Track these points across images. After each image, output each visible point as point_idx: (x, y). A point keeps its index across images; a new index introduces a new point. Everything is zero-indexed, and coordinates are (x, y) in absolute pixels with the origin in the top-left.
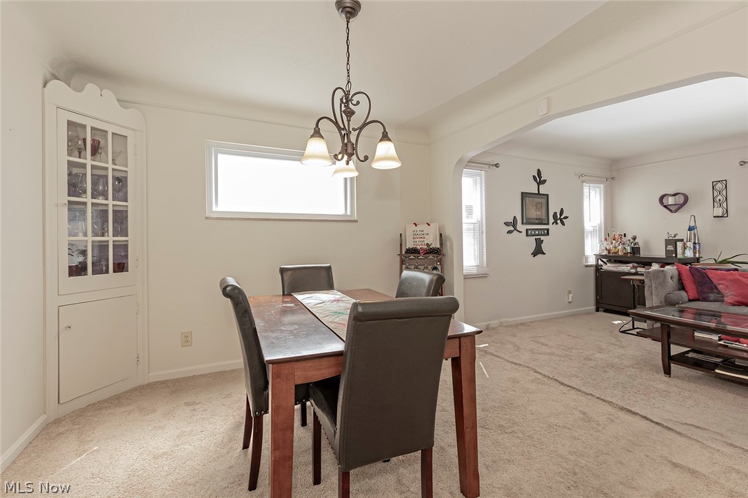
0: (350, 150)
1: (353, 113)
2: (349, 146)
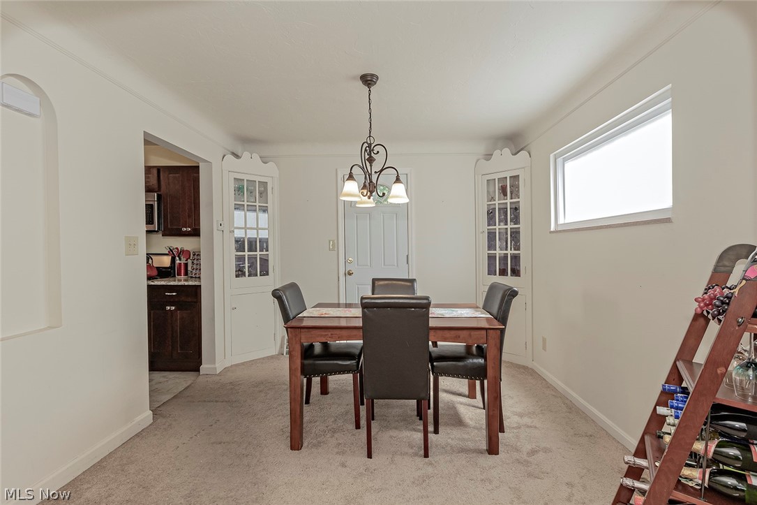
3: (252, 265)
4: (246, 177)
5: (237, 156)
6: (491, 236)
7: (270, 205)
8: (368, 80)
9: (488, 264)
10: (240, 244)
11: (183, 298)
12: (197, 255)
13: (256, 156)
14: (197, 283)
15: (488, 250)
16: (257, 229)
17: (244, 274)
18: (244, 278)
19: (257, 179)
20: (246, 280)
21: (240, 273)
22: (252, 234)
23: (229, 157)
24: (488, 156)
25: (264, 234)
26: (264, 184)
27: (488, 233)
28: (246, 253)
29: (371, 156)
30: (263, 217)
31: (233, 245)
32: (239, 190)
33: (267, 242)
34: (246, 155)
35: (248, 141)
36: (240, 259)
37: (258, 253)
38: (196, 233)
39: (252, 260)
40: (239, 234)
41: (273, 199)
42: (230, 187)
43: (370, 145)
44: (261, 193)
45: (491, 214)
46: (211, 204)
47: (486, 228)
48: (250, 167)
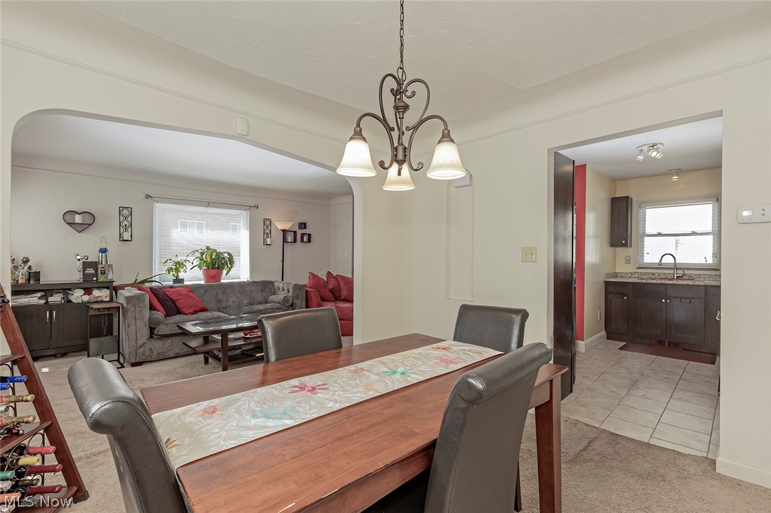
0: (400, 157)
1: (406, 107)
2: (400, 150)
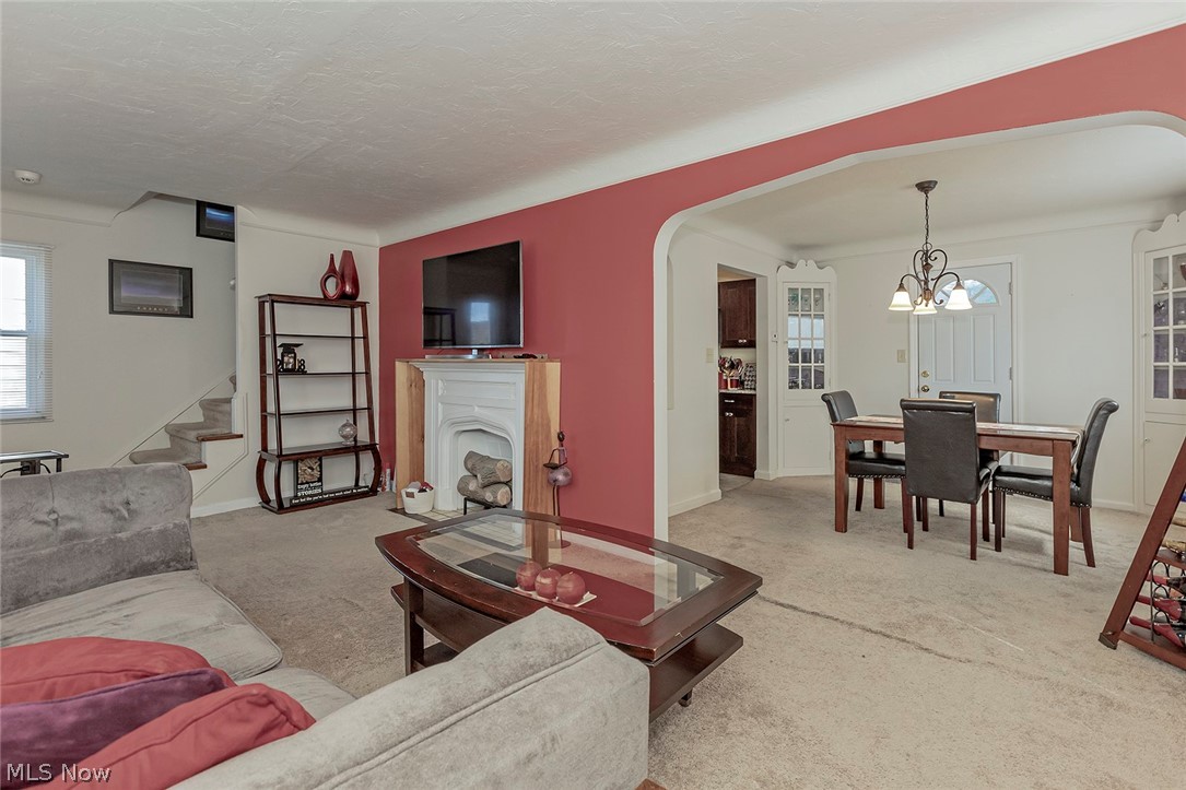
0: (928, 297)
1: (931, 267)
2: (928, 293)
3: (806, 376)
4: (800, 286)
5: (791, 265)
6: (1160, 341)
7: (826, 313)
8: (925, 187)
9: (1155, 382)
10: (794, 355)
11: (740, 406)
12: (752, 366)
13: (811, 262)
14: (752, 392)
15: (1155, 361)
16: (812, 339)
17: (797, 386)
18: (796, 390)
19: (812, 287)
20: (800, 391)
21: (793, 385)
22: (806, 345)
23: (785, 268)
24: (1156, 225)
25: (819, 345)
26: (820, 291)
27: (1156, 336)
28: (800, 364)
29: (927, 264)
30: (819, 323)
31: (787, 356)
32: (794, 299)
33: (823, 354)
34: (801, 263)
35: (801, 248)
36: (794, 371)
37: (813, 364)
38: (752, 344)
39: (806, 371)
40: (793, 345)
41: (829, 305)
42: (784, 298)
43: (926, 253)
44: (816, 301)
45: (1159, 309)
46: (766, 316)
47: (1151, 329)
48: (806, 275)
